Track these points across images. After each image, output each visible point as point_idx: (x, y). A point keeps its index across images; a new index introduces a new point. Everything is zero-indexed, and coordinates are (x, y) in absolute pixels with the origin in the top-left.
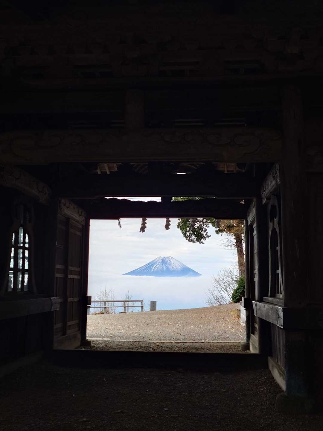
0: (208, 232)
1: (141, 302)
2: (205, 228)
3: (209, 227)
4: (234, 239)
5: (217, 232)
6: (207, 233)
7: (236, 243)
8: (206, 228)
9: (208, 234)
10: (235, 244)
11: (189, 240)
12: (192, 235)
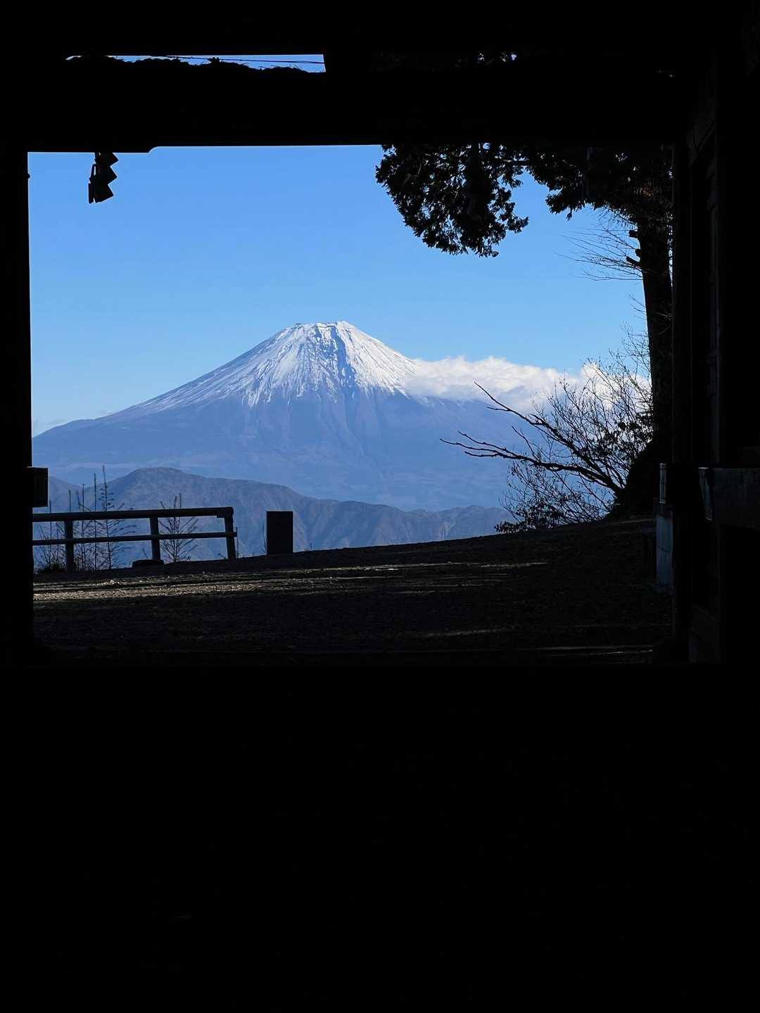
0: (513, 204)
1: (226, 514)
2: (501, 186)
3: (518, 183)
4: (632, 234)
5: (556, 205)
6: (510, 208)
7: (637, 251)
8: (507, 188)
9: (515, 213)
10: (638, 259)
11: (430, 241)
12: (443, 219)
